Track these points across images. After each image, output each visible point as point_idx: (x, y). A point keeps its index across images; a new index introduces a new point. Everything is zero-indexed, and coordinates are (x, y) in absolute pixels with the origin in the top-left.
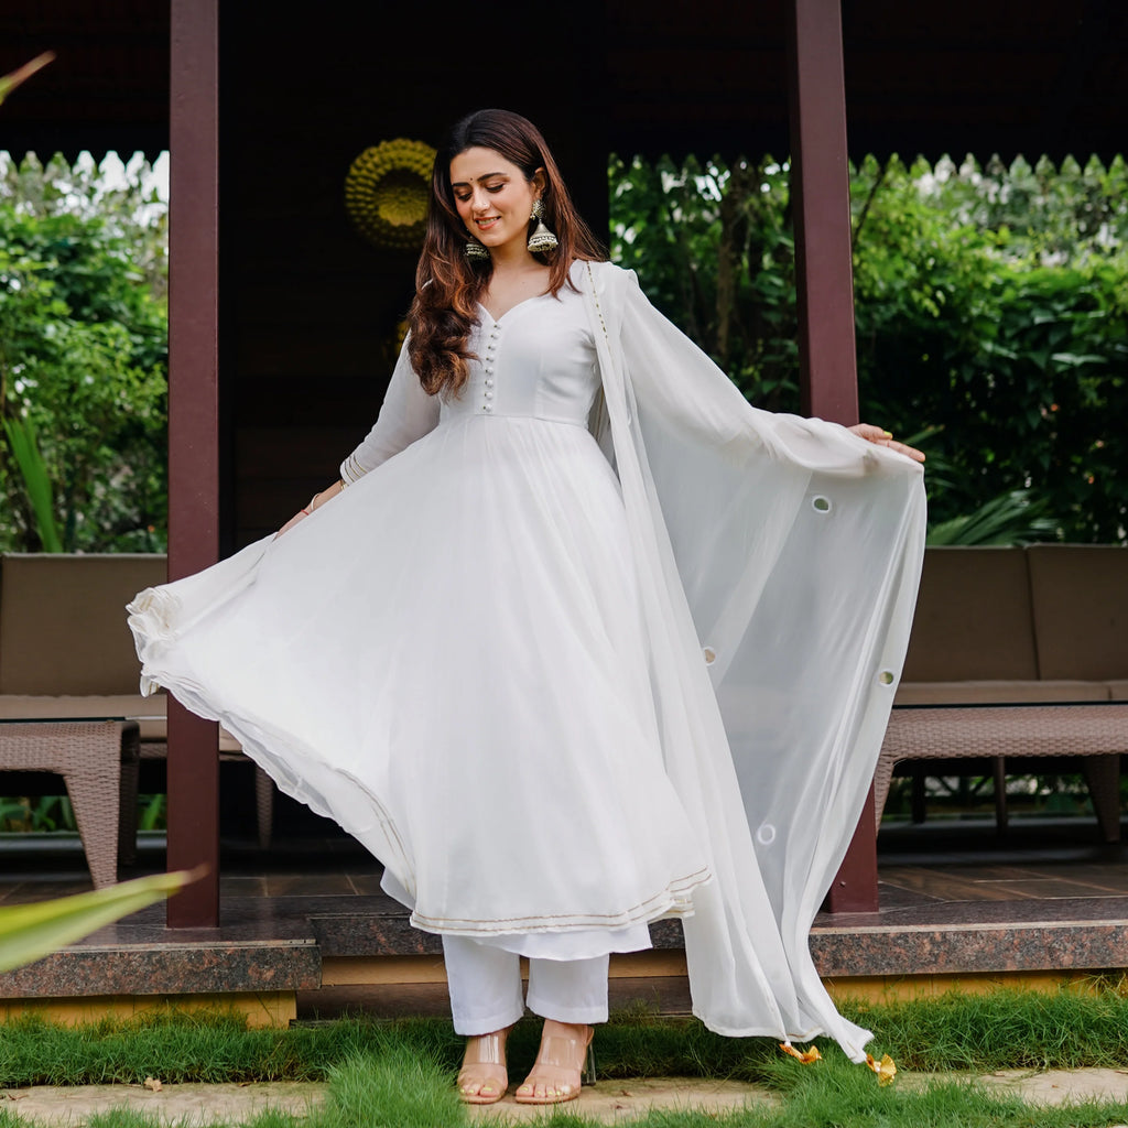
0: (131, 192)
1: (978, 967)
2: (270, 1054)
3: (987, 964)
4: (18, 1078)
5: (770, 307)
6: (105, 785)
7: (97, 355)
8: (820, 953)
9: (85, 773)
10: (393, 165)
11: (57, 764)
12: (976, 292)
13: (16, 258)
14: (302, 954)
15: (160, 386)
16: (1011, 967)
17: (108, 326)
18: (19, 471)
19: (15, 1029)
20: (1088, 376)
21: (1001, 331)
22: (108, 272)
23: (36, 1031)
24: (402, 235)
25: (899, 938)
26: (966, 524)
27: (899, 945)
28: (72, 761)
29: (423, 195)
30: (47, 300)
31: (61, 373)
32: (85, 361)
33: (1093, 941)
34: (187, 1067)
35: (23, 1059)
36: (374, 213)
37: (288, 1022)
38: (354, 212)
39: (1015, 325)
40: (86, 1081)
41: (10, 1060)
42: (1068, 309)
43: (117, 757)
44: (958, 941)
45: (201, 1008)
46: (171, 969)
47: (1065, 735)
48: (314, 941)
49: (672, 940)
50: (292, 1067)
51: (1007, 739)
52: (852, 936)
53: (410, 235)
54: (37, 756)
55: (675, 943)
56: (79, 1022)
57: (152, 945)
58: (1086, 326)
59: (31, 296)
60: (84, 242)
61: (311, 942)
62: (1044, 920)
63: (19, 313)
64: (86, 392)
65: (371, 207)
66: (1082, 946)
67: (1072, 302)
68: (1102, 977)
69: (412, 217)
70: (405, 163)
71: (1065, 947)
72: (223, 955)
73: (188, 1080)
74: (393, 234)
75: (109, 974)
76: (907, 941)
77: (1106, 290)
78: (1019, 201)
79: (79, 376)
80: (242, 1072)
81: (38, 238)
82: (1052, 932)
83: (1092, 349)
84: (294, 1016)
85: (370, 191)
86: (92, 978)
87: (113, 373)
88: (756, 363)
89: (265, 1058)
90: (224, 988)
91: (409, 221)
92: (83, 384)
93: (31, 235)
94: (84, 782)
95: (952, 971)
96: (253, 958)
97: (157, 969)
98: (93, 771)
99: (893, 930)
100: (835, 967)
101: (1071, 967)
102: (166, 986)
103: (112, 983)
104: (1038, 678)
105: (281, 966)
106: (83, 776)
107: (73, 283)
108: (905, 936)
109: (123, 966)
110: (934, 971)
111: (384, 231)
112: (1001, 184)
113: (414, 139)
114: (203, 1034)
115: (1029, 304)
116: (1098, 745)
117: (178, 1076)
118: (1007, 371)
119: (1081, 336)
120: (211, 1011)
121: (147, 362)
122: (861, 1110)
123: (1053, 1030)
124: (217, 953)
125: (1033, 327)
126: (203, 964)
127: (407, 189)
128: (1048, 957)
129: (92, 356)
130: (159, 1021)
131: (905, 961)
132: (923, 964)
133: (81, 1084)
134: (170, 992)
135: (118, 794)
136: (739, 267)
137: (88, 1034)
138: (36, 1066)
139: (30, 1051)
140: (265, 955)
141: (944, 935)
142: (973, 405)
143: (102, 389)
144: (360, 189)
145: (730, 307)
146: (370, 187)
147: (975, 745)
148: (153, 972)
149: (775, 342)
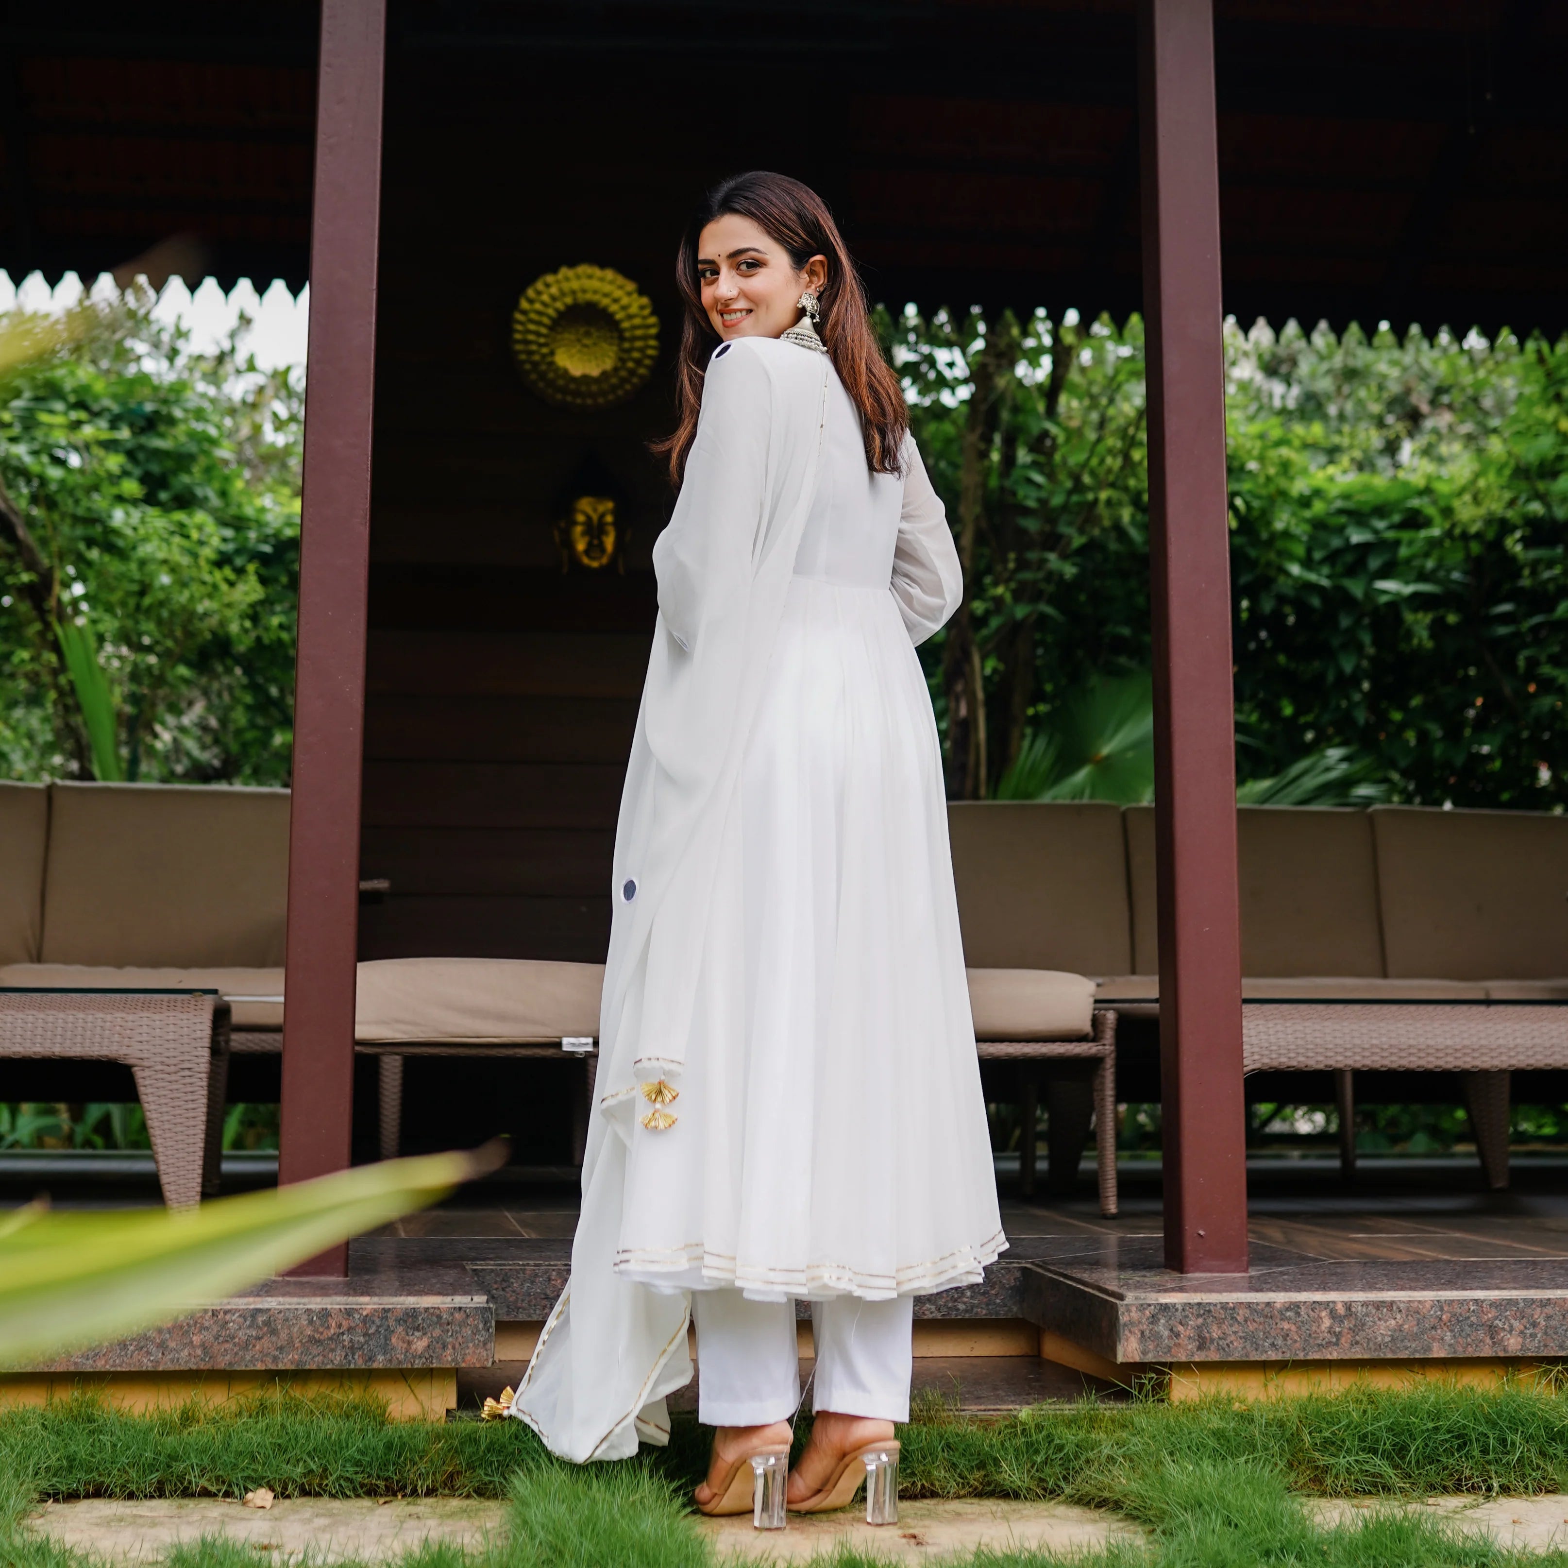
0: (221, 358)
1: (1393, 1351)
2: (421, 1458)
3: (1406, 1348)
4: (64, 1488)
5: (1026, 511)
6: (188, 1080)
7: (176, 550)
8: (1181, 1328)
9: (162, 1063)
10: (575, 299)
11: (124, 1051)
12: (1280, 500)
13: (76, 425)
14: (468, 1316)
15: (255, 591)
16: (1438, 1352)
17: (190, 515)
18: (73, 690)
19: (61, 1416)
20: (1415, 610)
21: (1309, 551)
22: (193, 448)
23: (90, 1420)
24: (583, 388)
25: (1288, 1309)
26: (1270, 788)
27: (1289, 1319)
28: (145, 1046)
29: (612, 338)
30: (114, 479)
31: (130, 570)
32: (161, 555)
33: (1549, 1318)
34: (305, 1475)
35: (71, 1459)
36: (549, 359)
37: (445, 1412)
38: (523, 357)
39: (1326, 545)
40: (160, 1492)
41: (53, 1461)
42: (1392, 527)
43: (207, 1042)
44: (1367, 1315)
45: (322, 1390)
46: (283, 1335)
47: (1466, 1042)
48: (484, 1298)
49: (961, 1307)
50: (451, 1476)
51: (1391, 1046)
52: (1224, 1306)
53: (594, 388)
54: (97, 1039)
55: (966, 1311)
56: (151, 1408)
57: (258, 1299)
58: (1418, 547)
59: (95, 473)
60: (164, 410)
61: (480, 1300)
62: (1482, 1288)
63: (79, 494)
64: (161, 596)
65: (545, 350)
66: (1534, 1325)
67: (1397, 518)
68: (1560, 1368)
69: (598, 366)
70: (589, 297)
71: (1511, 1326)
72: (357, 1316)
73: (305, 1492)
74: (572, 386)
75: (196, 1339)
76: (1298, 1314)
77: (1442, 503)
78: (1311, 406)
79: (153, 576)
80: (381, 1484)
81: (107, 403)
82: (1495, 1304)
83: (1422, 577)
84: (453, 1404)
85: (544, 331)
86: (172, 1345)
87: (194, 573)
88: (1007, 581)
89: (415, 1464)
90: (358, 1362)
91: (594, 371)
92: (157, 584)
93: (96, 398)
94: (160, 1076)
95: (1359, 1356)
96: (398, 1321)
97: (264, 1334)
98: (172, 1061)
99: (1280, 1298)
100: (1200, 1348)
101: (1520, 1354)
102: (275, 1359)
103: (199, 1352)
104: (1385, 975)
105: (437, 1332)
106: (159, 1067)
107: (148, 460)
108: (1295, 1307)
109: (215, 1329)
110: (1335, 1356)
111: (561, 382)
112: (1289, 384)
113: (603, 266)
114: (329, 1426)
115: (1343, 519)
116: (1510, 1057)
117: (290, 1488)
118: (1316, 602)
119: (1408, 561)
120: (338, 1396)
121: (239, 561)
122: (1267, 1553)
123: (1503, 1441)
124: (349, 1313)
125: (1348, 547)
126: (328, 1328)
127: (593, 330)
128: (1488, 1340)
129: (170, 550)
130: (263, 1409)
131: (1295, 1341)
132: (1319, 1345)
133: (152, 1497)
134: (281, 1366)
135: (205, 1092)
136: (986, 463)
137: (164, 1424)
138: (90, 1471)
139: (81, 1448)
140: (416, 1317)
141: (1348, 1306)
142: (1269, 644)
143: (181, 592)
144: (532, 327)
145: (978, 510)
146: (544, 325)
147: (1349, 1054)
148: (259, 1338)
149: (1032, 556)
